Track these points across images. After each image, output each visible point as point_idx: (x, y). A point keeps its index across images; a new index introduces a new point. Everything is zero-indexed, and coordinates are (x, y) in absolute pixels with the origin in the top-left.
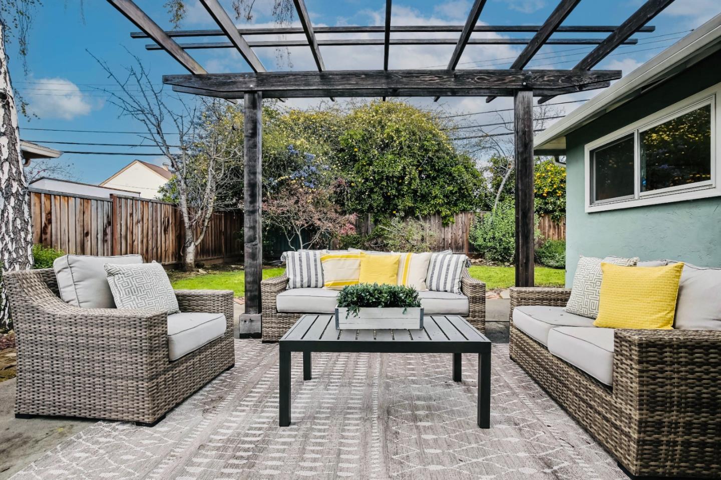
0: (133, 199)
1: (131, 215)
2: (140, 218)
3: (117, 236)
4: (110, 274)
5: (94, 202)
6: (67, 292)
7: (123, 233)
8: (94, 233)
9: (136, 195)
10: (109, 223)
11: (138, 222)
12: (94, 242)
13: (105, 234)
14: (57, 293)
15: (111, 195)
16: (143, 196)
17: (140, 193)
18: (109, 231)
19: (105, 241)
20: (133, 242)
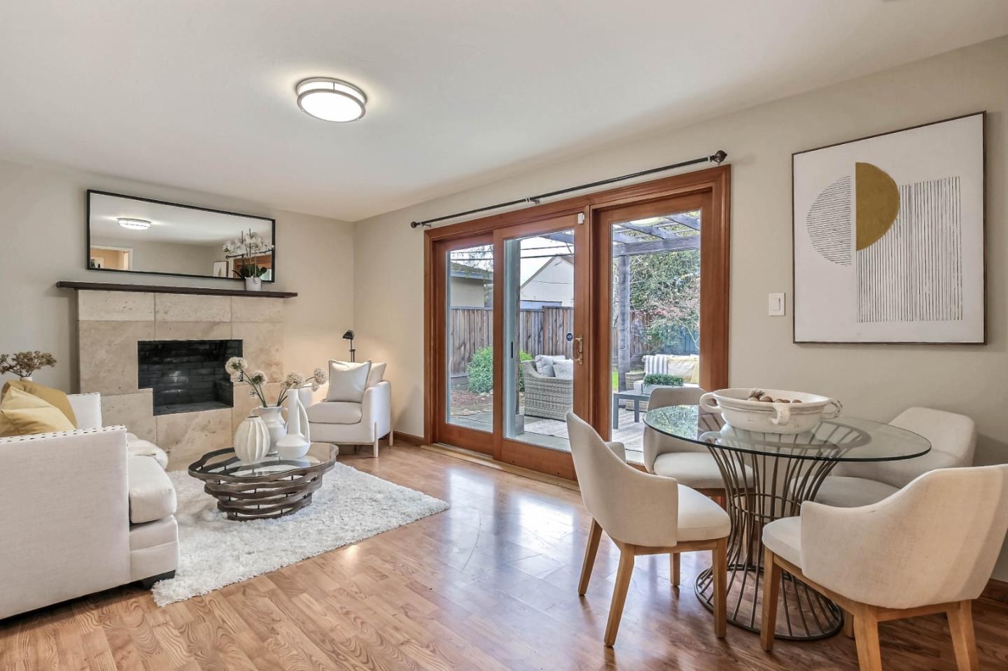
0: (557, 308)
1: (556, 321)
2: (561, 322)
3: (547, 337)
4: (554, 364)
5: (533, 314)
6: (540, 370)
7: (551, 335)
8: (533, 336)
9: (558, 305)
10: (542, 328)
11: (560, 326)
12: (533, 342)
13: (539, 337)
14: (536, 370)
15: (543, 307)
16: (563, 305)
17: (561, 302)
18: (541, 334)
19: (539, 342)
20: (557, 342)
